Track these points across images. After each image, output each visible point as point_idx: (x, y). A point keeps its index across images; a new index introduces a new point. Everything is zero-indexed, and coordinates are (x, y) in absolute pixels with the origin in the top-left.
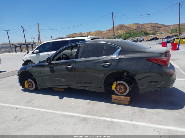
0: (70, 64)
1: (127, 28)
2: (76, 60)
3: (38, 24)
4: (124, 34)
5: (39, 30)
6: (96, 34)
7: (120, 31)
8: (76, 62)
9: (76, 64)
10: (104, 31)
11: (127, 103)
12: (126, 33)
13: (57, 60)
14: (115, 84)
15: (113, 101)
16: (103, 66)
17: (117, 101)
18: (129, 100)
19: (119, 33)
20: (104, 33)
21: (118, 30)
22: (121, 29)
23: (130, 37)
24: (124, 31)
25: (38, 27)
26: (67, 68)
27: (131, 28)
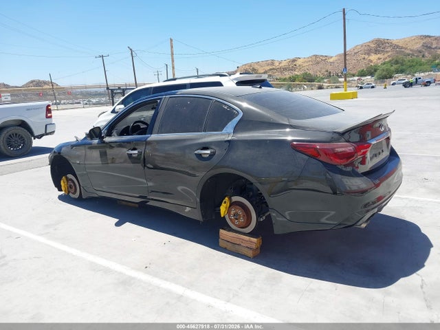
0: (136, 147)
1: (395, 47)
2: (148, 137)
3: (171, 40)
4: (384, 64)
5: (172, 54)
6: (311, 63)
7: (374, 57)
8: (147, 143)
9: (147, 147)
10: (332, 57)
11: (250, 253)
12: (390, 61)
13: (122, 134)
14: (225, 203)
15: (222, 243)
16: (199, 156)
17: (229, 246)
18: (254, 246)
19: (371, 61)
20: (331, 60)
21: (369, 54)
22: (376, 52)
23: (402, 71)
24: (386, 55)
25: (172, 47)
26: (130, 155)
27: (406, 49)
